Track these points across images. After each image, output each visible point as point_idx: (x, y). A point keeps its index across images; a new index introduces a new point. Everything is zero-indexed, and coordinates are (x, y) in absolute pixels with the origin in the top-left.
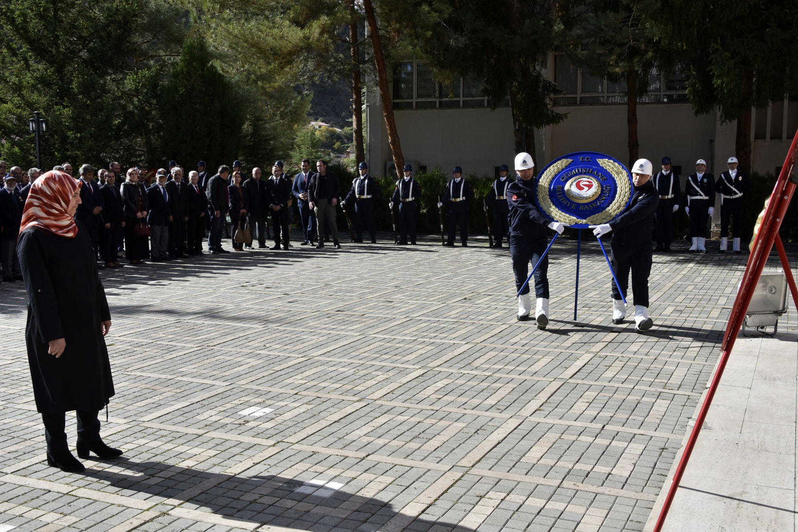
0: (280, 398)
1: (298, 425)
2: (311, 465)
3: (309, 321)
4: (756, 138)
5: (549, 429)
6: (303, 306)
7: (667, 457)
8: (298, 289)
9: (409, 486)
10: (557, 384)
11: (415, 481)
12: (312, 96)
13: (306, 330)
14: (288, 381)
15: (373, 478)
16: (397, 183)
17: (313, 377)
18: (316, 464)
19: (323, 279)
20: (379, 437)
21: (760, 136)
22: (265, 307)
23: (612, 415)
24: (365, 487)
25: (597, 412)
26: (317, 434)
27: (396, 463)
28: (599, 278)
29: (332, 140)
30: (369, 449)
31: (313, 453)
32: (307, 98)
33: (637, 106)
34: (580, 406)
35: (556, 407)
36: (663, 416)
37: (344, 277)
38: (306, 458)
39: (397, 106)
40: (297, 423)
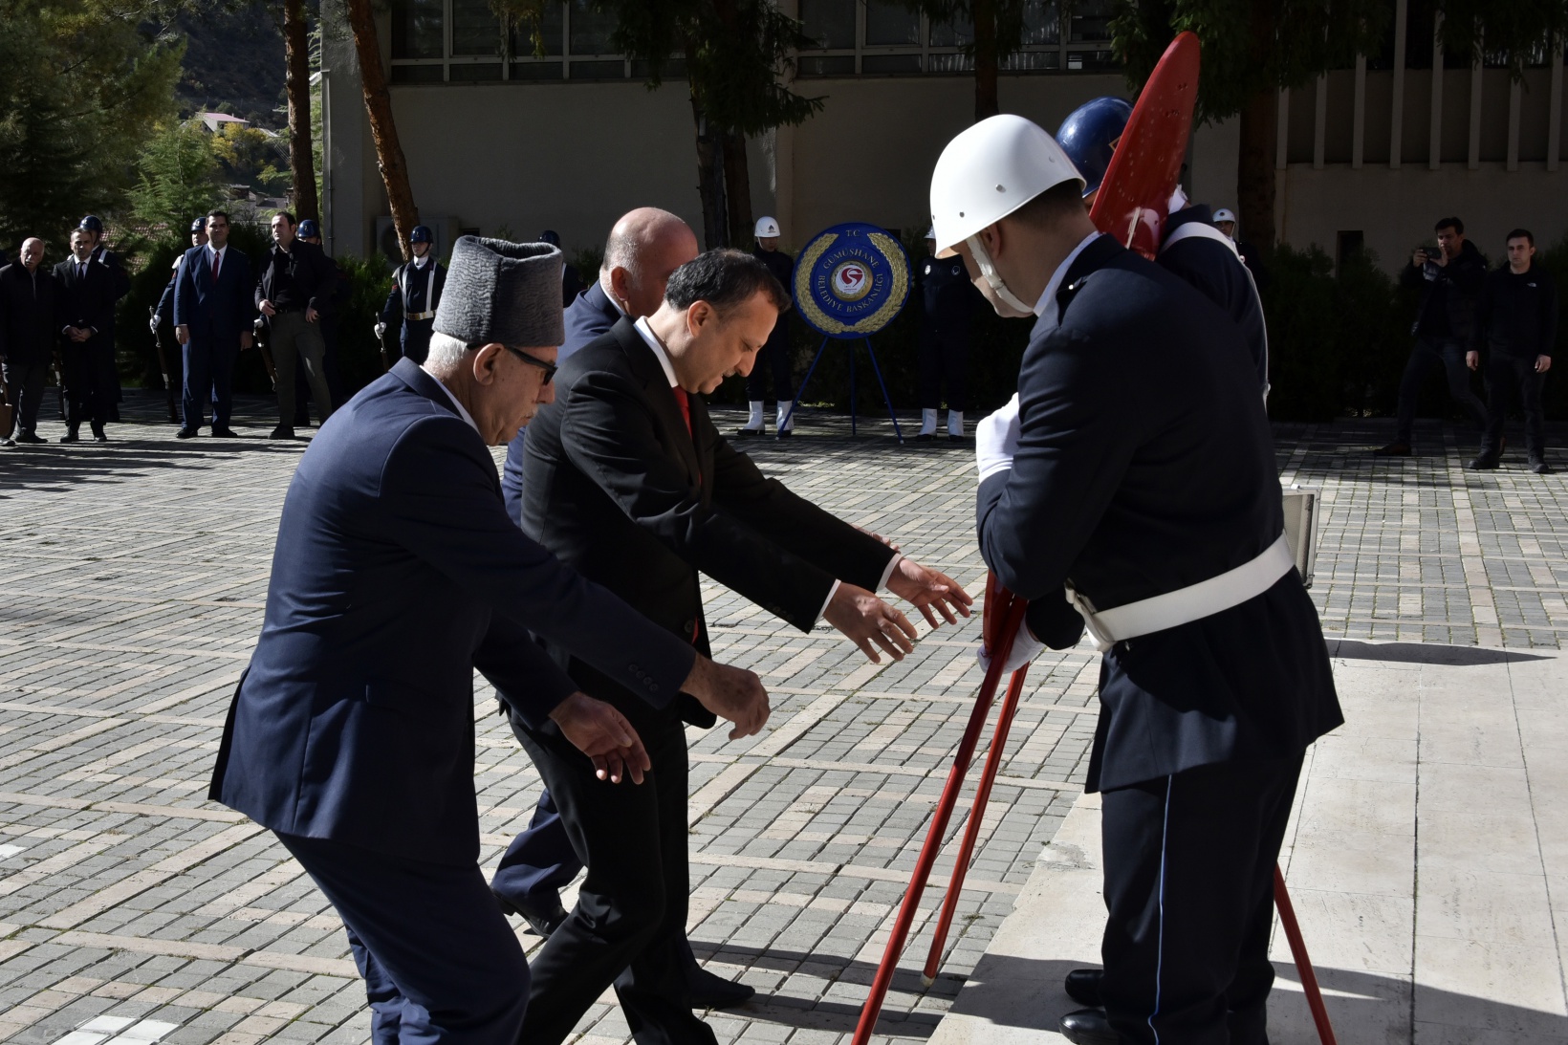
0: (45, 820)
1: (81, 885)
2: (101, 981)
3: (144, 627)
4: (1292, 160)
5: (707, 878)
6: (134, 589)
7: (978, 938)
8: (124, 545)
9: (341, 1023)
10: (745, 768)
11: (356, 1013)
12: (185, 47)
13: (133, 649)
14: (70, 777)
15: (253, 1007)
16: (396, 274)
17: (135, 765)
18: (113, 979)
19: (194, 518)
20: (283, 909)
21: (1300, 155)
22: (34, 592)
23: (863, 840)
24: (229, 1029)
25: (829, 836)
26: (126, 905)
27: (316, 971)
28: (890, 509)
29: (254, 159)
30: (252, 939)
31: (109, 952)
32: (172, 54)
33: (1000, 79)
34: (793, 819)
35: (732, 825)
36: (987, 841)
37: (249, 514)
38: (90, 965)
39: (401, 76)
40: (79, 881)
